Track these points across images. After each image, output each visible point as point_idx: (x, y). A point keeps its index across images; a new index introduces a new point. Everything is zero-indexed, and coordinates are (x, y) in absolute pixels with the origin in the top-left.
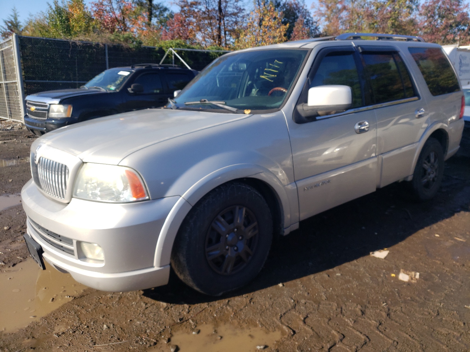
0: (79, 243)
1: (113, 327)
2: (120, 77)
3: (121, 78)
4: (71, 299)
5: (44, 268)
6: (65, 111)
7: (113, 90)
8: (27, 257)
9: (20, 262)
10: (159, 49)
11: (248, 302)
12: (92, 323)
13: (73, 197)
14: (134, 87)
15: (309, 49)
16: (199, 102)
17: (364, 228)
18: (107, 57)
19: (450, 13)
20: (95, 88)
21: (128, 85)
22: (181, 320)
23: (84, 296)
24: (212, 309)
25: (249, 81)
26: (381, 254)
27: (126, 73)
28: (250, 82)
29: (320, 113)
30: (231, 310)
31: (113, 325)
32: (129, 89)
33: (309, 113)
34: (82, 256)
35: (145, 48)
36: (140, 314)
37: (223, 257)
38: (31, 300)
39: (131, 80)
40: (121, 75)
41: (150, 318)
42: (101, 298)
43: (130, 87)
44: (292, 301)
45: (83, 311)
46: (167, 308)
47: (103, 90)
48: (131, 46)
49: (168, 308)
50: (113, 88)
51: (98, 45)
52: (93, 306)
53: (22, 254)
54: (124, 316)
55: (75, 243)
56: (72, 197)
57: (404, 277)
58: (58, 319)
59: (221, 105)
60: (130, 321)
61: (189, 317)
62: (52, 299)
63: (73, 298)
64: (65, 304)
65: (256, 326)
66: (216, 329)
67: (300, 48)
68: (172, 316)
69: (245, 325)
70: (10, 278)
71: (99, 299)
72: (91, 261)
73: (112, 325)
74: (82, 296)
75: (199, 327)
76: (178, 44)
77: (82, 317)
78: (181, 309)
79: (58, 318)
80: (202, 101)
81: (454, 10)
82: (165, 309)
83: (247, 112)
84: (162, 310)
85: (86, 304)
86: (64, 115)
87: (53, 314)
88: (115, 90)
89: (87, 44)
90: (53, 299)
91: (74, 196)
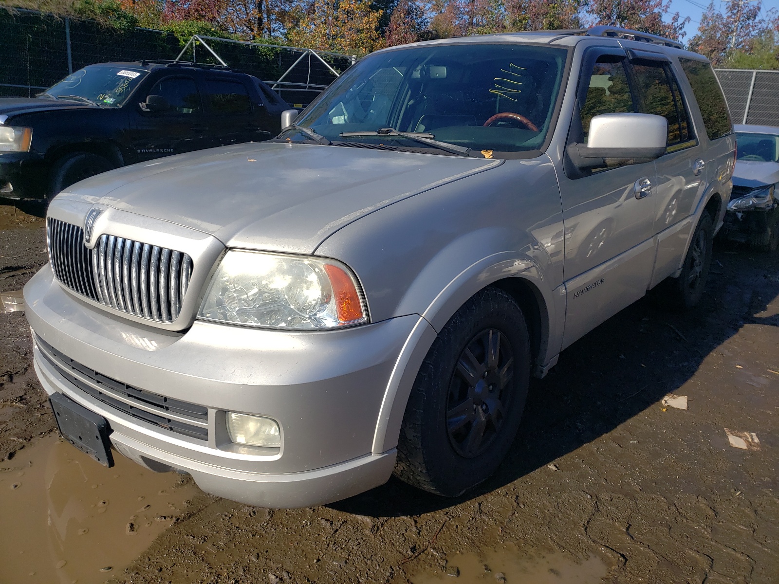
0: (223, 414)
1: (290, 578)
2: (122, 80)
3: (124, 82)
4: (170, 523)
5: (111, 463)
6: (17, 140)
7: (110, 105)
8: (31, 437)
9: (21, 449)
10: (168, 35)
11: (515, 504)
12: (241, 572)
13: (196, 320)
14: (151, 100)
15: (568, 47)
16: (375, 133)
17: (622, 357)
18: (69, 42)
19: (634, 14)
20: (72, 99)
21: (140, 96)
22: (413, 549)
23: (194, 514)
24: (457, 524)
25: (409, 101)
26: (677, 402)
27: (134, 75)
28: (411, 102)
29: (608, 161)
30: (492, 523)
31: (288, 573)
32: (142, 105)
33: (587, 162)
34: (225, 440)
35: (142, 31)
36: (328, 545)
37: (468, 425)
38: (84, 531)
39: (143, 88)
40: (123, 77)
41: (354, 552)
42: (232, 515)
43: (145, 101)
44: (589, 496)
45: (209, 547)
46: (376, 529)
47: (90, 104)
48: (117, 25)
49: (378, 528)
50: (109, 100)
51: (50, 17)
52: (223, 534)
53: (17, 430)
54: (299, 552)
55: (212, 414)
56: (194, 319)
57: (737, 442)
58: (164, 569)
59: (429, 141)
60: (318, 560)
61: (425, 543)
62: (129, 525)
63: (175, 520)
64: (163, 535)
65: (551, 550)
66: (486, 563)
67: (549, 44)
68: (393, 544)
69: (532, 551)
70: (16, 486)
71: (230, 518)
72: (242, 449)
73: (285, 574)
74: (190, 516)
75: (453, 562)
76: (203, 29)
77: (212, 559)
78: (404, 529)
79: (163, 567)
80: (383, 132)
81: (640, 8)
82: (372, 530)
83: (488, 155)
84: (368, 532)
85: (207, 530)
86: (15, 148)
87: (147, 559)
88: (115, 104)
89: (29, 13)
90: (132, 525)
91: (198, 317)
